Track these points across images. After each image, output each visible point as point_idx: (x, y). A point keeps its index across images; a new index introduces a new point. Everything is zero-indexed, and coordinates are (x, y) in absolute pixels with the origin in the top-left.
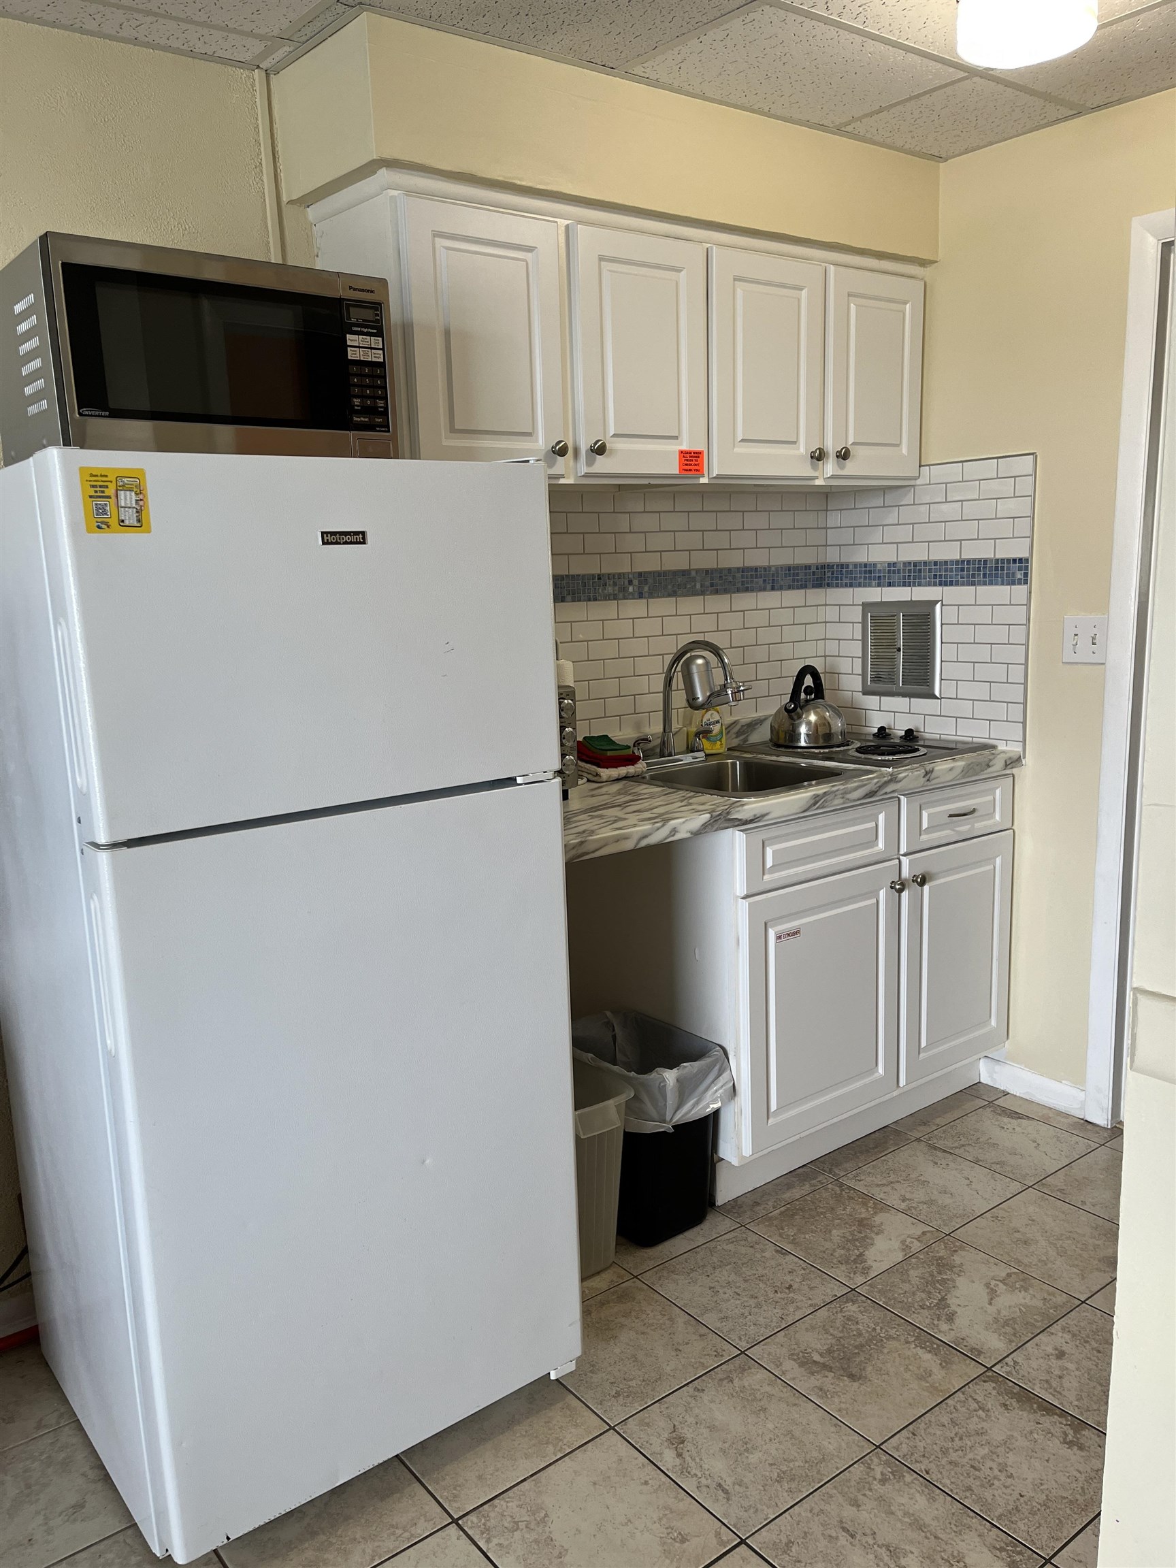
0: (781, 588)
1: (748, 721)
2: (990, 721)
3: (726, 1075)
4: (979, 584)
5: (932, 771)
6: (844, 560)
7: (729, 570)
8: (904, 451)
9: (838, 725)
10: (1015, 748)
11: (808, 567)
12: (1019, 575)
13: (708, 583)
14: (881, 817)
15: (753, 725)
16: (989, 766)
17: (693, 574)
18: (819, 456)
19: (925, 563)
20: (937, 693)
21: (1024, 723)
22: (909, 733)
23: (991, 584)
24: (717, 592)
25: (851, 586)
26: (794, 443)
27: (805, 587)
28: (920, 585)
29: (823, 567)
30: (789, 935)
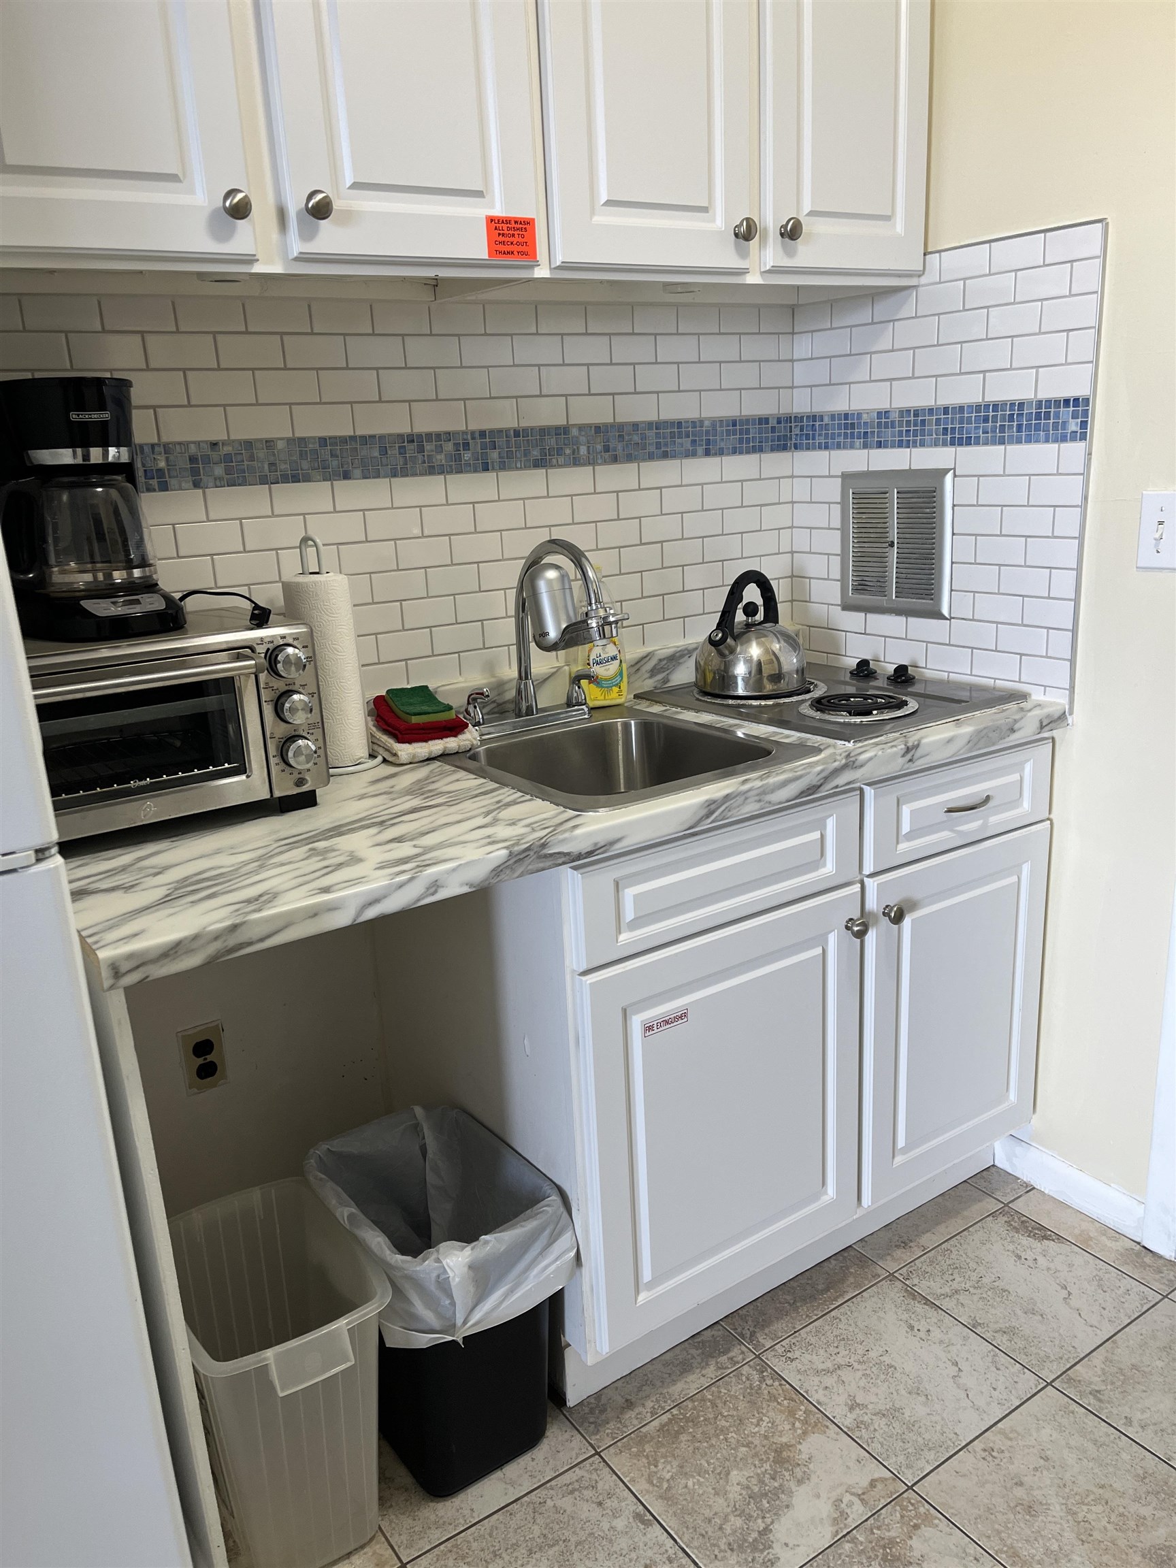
0: (721, 453)
1: (669, 652)
2: (1021, 655)
3: (565, 1241)
4: (1011, 442)
5: (917, 746)
6: (817, 409)
7: (635, 426)
8: (900, 227)
9: (791, 661)
10: (1056, 700)
11: (763, 420)
12: (1073, 426)
13: (599, 447)
14: (831, 824)
15: (675, 659)
16: (1013, 730)
17: (575, 432)
18: (746, 233)
19: (931, 411)
20: (945, 612)
21: (1073, 662)
22: (901, 670)
23: (1029, 441)
24: (615, 460)
25: (826, 448)
26: (705, 210)
27: (761, 450)
28: (922, 445)
29: (789, 419)
30: (667, 1022)
